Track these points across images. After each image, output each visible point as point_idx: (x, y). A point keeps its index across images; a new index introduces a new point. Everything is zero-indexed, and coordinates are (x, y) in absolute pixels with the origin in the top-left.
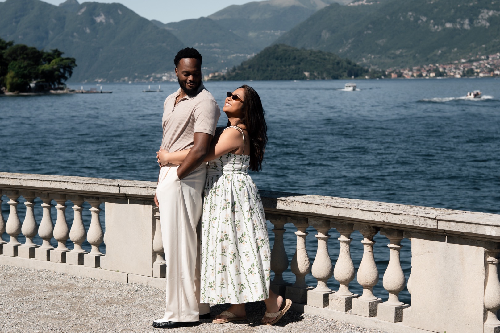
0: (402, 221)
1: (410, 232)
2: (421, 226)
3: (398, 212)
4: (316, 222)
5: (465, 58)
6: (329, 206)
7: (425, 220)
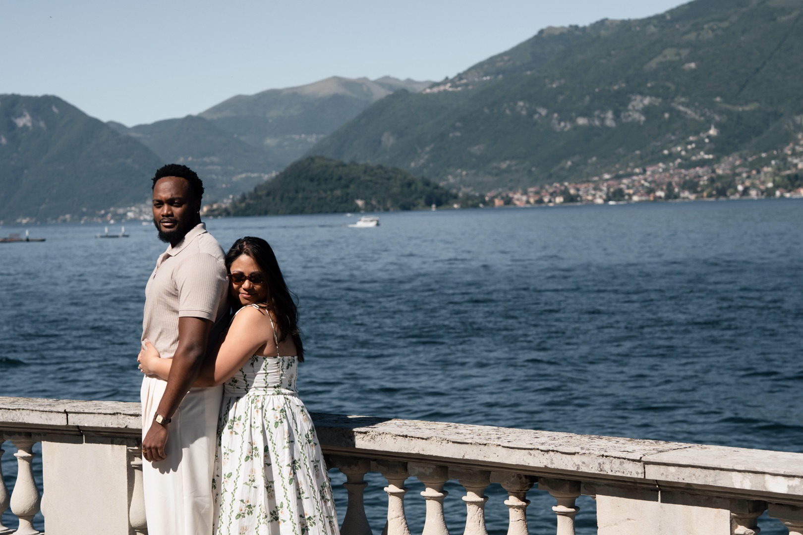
0: (579, 465)
1: (593, 483)
2: (614, 474)
3: (572, 450)
4: (422, 470)
5: (609, 172)
6: (446, 442)
7: (621, 463)
